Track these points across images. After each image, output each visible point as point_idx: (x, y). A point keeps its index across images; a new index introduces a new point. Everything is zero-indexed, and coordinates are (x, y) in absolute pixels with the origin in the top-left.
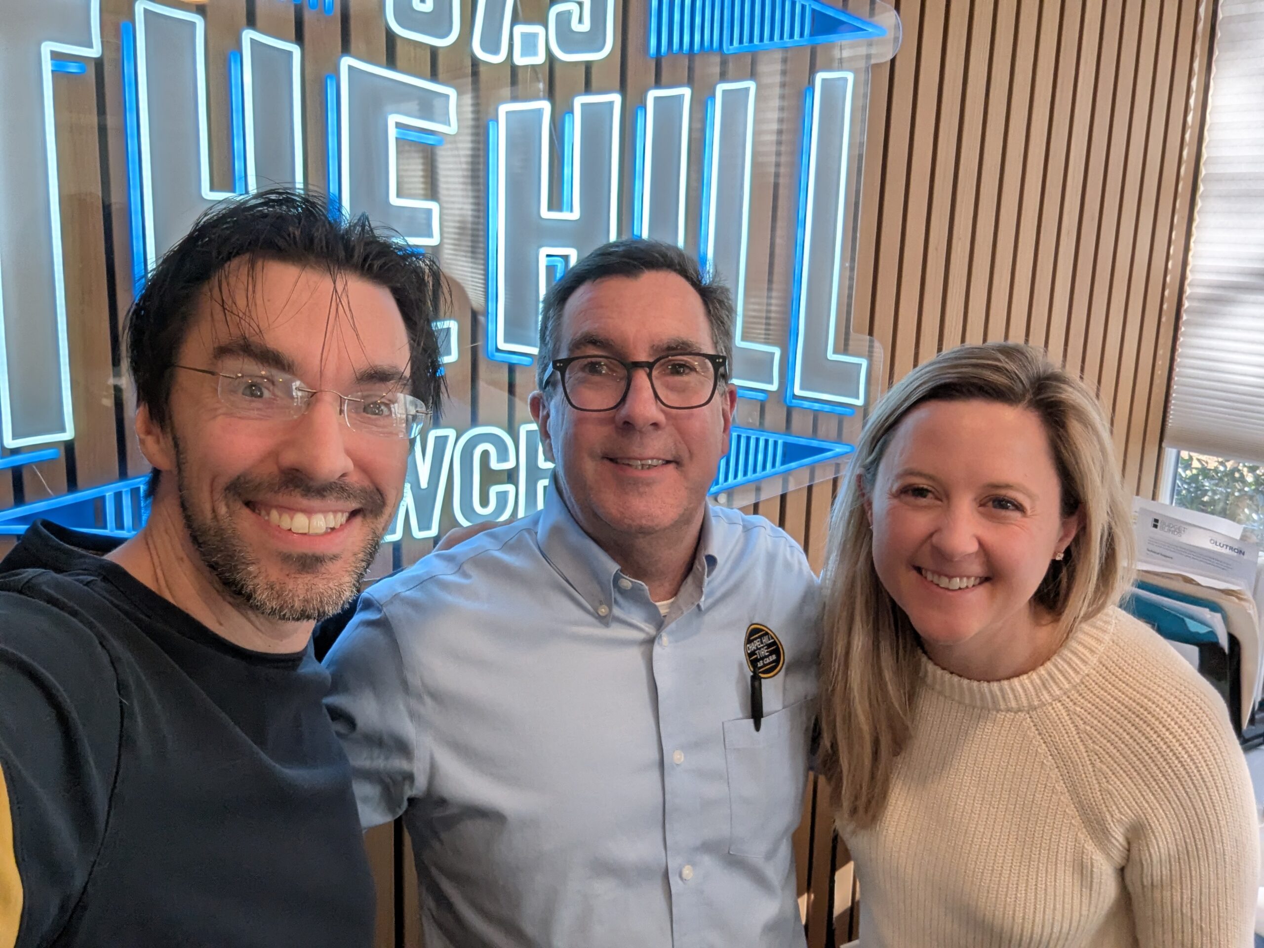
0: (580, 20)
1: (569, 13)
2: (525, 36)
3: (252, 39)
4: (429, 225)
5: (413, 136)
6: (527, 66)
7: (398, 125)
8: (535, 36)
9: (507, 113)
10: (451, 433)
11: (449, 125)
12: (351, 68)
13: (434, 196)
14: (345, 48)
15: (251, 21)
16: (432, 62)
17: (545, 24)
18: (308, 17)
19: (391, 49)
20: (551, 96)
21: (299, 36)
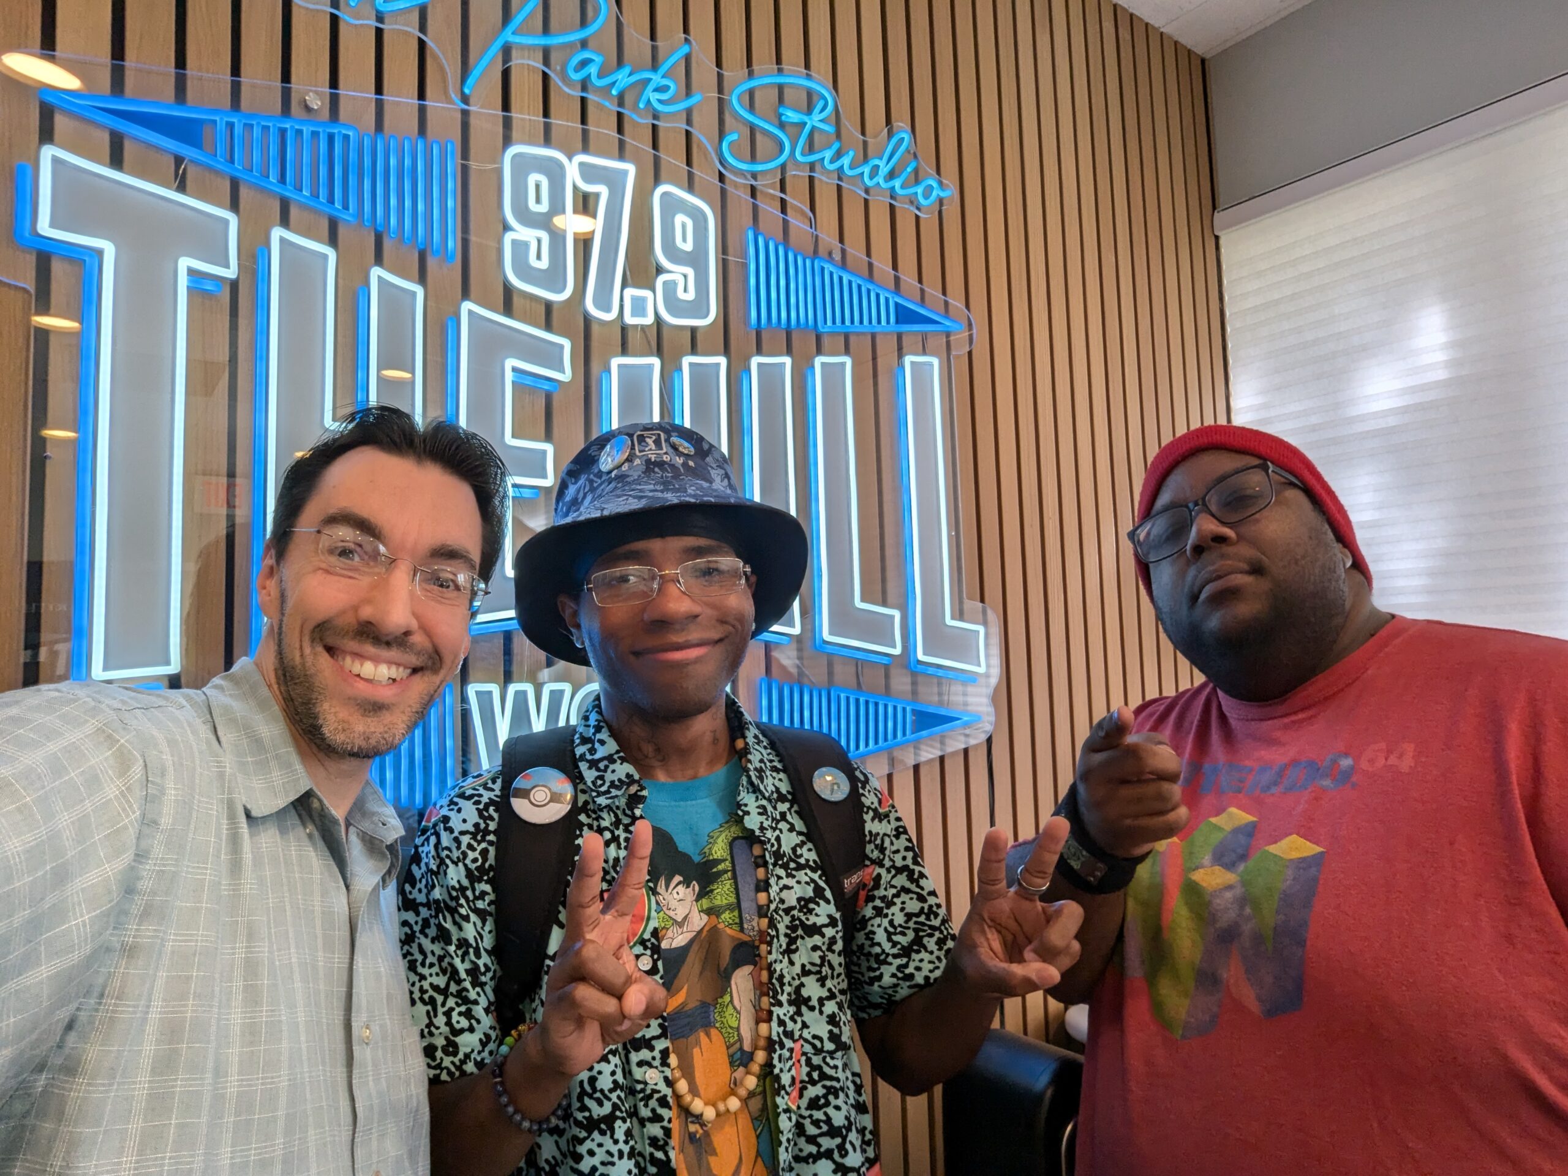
0: (685, 290)
1: (674, 283)
2: (634, 299)
3: (379, 277)
4: (544, 468)
5: (529, 381)
6: (636, 326)
7: (514, 369)
8: (643, 300)
9: (620, 366)
10: (567, 687)
11: (564, 372)
12: (470, 312)
13: (548, 437)
14: (466, 294)
15: (379, 260)
16: (548, 316)
17: (653, 290)
18: (431, 263)
19: (508, 300)
20: (659, 352)
21: (422, 279)
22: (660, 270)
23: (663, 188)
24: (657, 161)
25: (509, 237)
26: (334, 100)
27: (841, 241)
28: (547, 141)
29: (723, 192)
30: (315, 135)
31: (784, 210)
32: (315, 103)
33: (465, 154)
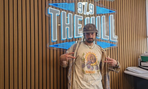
13: (81, 24)
14: (75, 14)
15: (69, 12)
16: (81, 15)
17: (89, 12)
18: (73, 12)
19: (78, 14)
20: (89, 17)
21: (72, 13)
22: (89, 10)
23: (90, 4)
24: (89, 1)
25: (78, 9)
26: (66, 1)
27: (105, 6)
28: (81, 2)
29: (95, 3)
30: (65, 4)
31: (100, 4)
32: (64, 2)
33: (75, 4)
